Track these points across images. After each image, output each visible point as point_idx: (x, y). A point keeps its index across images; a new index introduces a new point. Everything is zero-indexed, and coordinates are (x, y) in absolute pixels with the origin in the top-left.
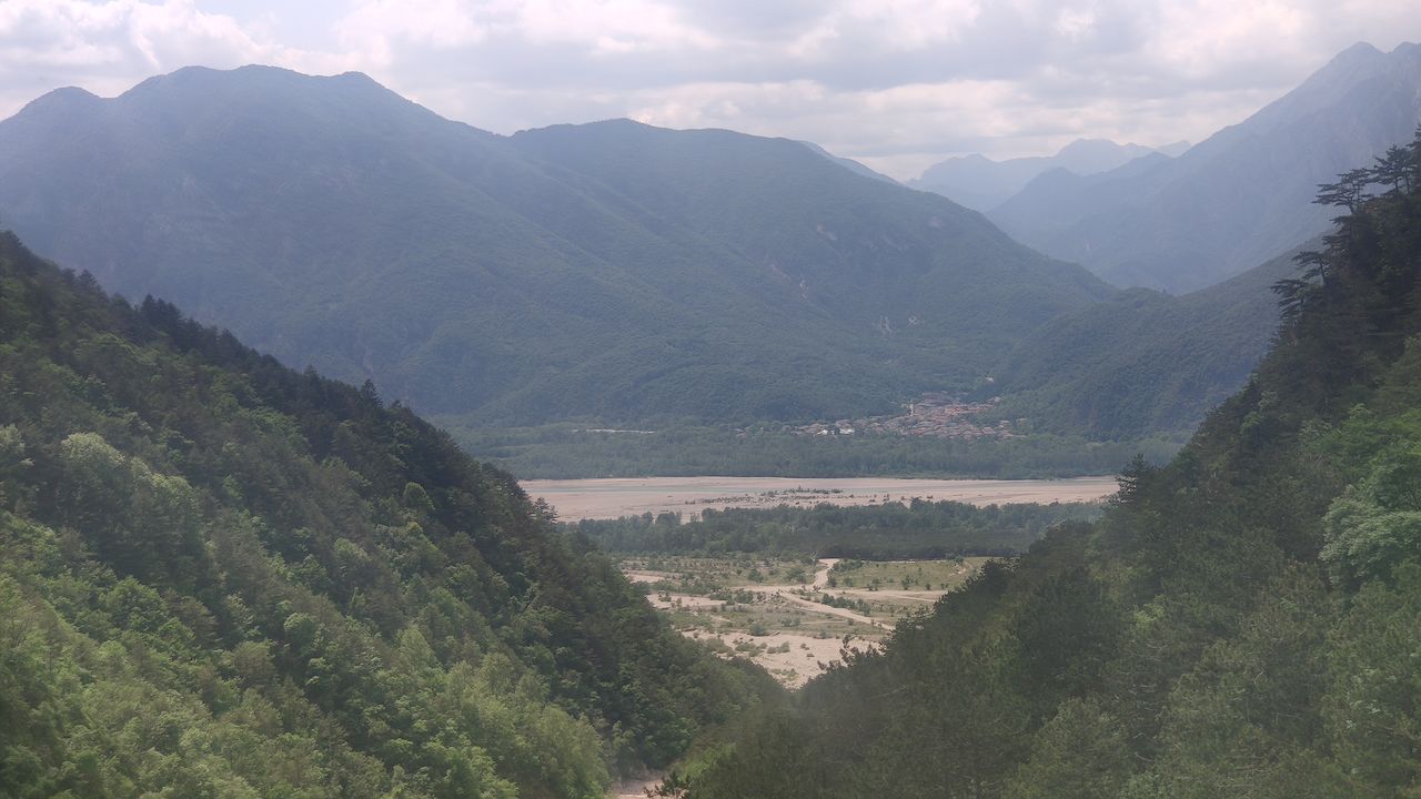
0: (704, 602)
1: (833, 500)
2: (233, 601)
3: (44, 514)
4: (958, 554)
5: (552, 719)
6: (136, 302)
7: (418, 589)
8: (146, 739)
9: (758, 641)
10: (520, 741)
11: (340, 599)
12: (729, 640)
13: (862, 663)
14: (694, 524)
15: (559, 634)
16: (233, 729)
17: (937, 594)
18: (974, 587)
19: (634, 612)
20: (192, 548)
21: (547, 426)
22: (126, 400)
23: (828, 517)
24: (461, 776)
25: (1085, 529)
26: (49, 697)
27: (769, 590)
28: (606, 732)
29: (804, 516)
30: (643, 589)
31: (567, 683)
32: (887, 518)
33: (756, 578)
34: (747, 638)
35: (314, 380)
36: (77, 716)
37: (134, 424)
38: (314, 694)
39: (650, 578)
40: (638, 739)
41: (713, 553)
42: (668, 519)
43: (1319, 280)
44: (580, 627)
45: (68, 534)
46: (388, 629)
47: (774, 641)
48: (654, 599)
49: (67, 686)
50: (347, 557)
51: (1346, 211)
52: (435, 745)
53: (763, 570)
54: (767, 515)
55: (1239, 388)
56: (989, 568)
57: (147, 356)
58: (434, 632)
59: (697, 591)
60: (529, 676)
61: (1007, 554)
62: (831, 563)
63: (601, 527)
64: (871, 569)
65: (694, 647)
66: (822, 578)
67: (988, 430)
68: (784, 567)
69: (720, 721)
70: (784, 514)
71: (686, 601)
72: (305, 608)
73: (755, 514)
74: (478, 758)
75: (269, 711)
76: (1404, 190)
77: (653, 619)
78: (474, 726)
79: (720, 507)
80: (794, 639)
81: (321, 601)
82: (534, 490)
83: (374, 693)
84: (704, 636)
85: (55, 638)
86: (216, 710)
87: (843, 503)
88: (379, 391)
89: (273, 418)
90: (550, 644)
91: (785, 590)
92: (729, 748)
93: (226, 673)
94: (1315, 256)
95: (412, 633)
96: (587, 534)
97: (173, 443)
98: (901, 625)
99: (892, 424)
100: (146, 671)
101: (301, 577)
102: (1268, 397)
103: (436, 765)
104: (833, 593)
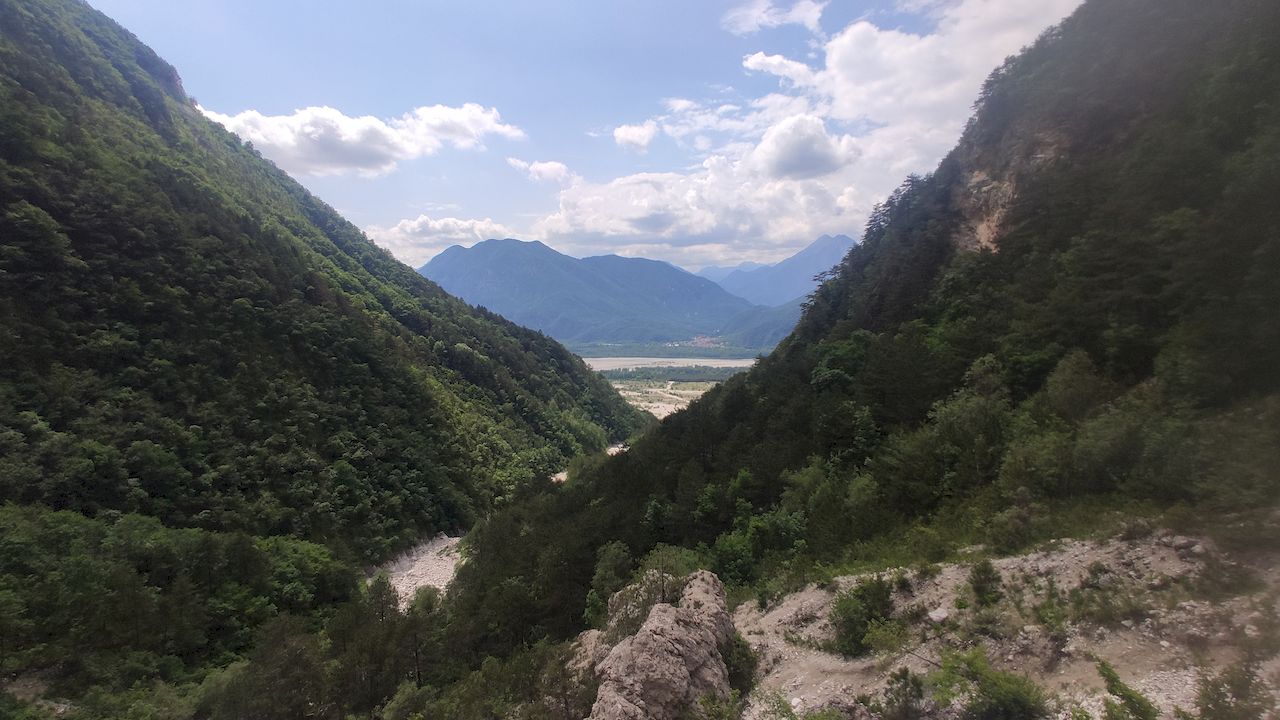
0: (635, 393)
1: (672, 365)
2: (502, 391)
3: (450, 367)
4: (708, 381)
5: (592, 426)
6: (475, 307)
7: (554, 389)
8: (478, 430)
9: (651, 405)
10: (583, 432)
11: (532, 392)
12: (642, 405)
13: (681, 411)
14: (633, 372)
15: (594, 402)
16: (503, 427)
17: (701, 393)
18: (713, 390)
19: (616, 396)
20: (492, 377)
21: (591, 343)
22: (472, 334)
23: (671, 370)
24: (566, 442)
25: (745, 374)
26: (452, 417)
27: (654, 390)
28: (607, 430)
29: (664, 369)
30: (618, 390)
31: (596, 416)
32: (688, 371)
33: (650, 387)
34: (647, 404)
35: (525, 329)
36: (460, 423)
37: (475, 341)
38: (525, 418)
39: (620, 387)
40: (616, 432)
41: (638, 379)
42: (625, 370)
43: (813, 303)
44: (600, 400)
45: (457, 372)
46: (546, 401)
47: (655, 405)
48: (621, 392)
49: (457, 414)
50: (534, 379)
51: (821, 283)
52: (558, 433)
53: (652, 384)
54: (654, 369)
55: (790, 334)
56: (717, 385)
57: (478, 322)
58: (559, 401)
59: (634, 390)
60: (585, 414)
61: (722, 381)
62: (672, 382)
63: (607, 372)
64: (683, 385)
65: (632, 407)
66: (669, 387)
67: (717, 346)
68: (659, 384)
69: (640, 428)
70: (659, 369)
71: (630, 393)
72: (523, 394)
73: (650, 369)
74: (571, 437)
75: (512, 423)
76: (838, 277)
77: (621, 399)
78: (570, 428)
79: (640, 367)
80: (660, 404)
81: (527, 391)
82: (587, 361)
83: (542, 418)
84: (635, 403)
85: (453, 400)
86: (498, 422)
87: (675, 366)
88: (543, 333)
89: (513, 340)
90: (592, 405)
91: (659, 391)
92: (642, 435)
93: (501, 412)
94: (812, 297)
95: (553, 401)
96: (601, 375)
97: (486, 347)
98: (692, 401)
99: (690, 343)
100: (478, 411)
101: (521, 385)
102: (797, 337)
103: (559, 438)
104: (672, 392)
